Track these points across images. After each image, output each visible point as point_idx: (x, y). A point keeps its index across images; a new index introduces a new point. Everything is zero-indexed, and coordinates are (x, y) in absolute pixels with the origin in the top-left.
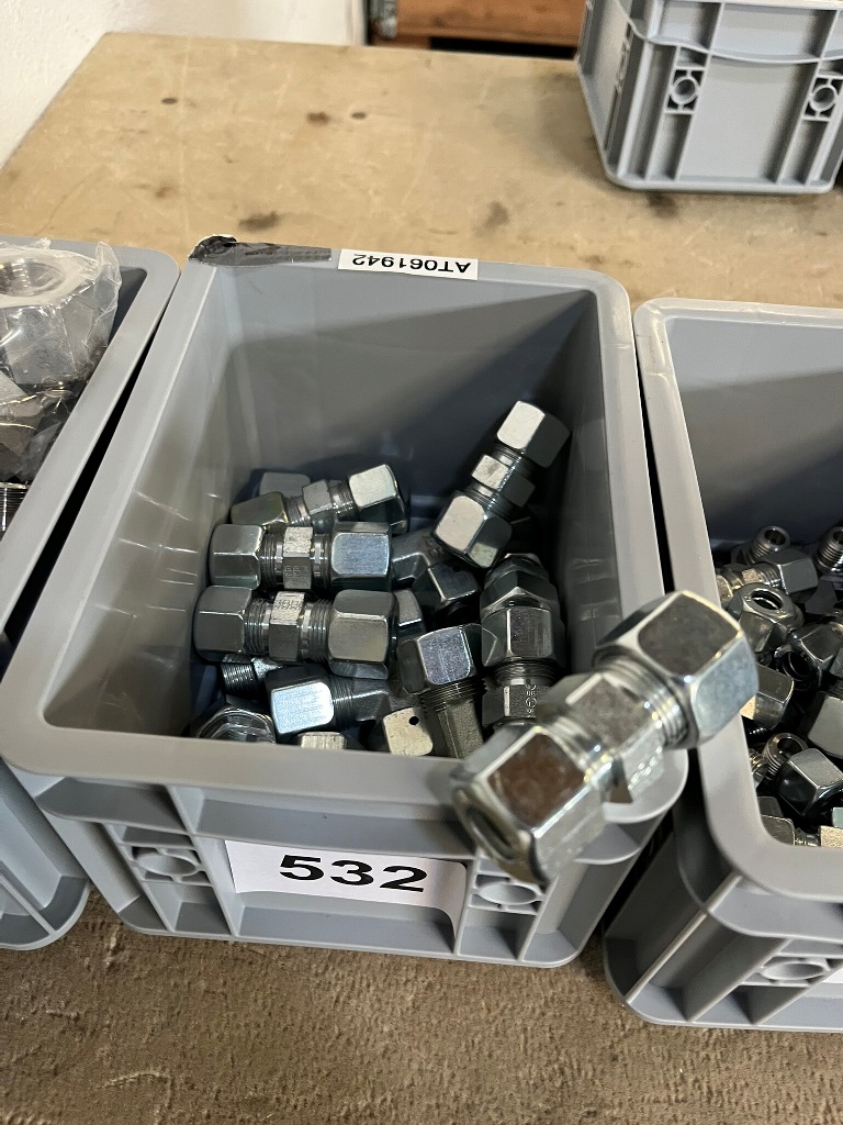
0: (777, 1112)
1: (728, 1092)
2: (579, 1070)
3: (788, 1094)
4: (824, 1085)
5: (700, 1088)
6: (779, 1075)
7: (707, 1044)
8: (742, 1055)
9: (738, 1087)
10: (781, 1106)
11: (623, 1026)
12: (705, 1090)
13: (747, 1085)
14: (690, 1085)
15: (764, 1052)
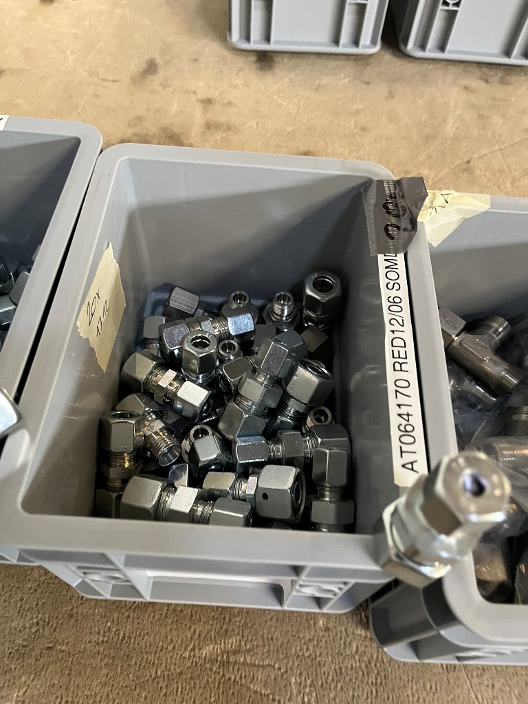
0: (161, 650)
1: (135, 637)
3: (171, 639)
4: (194, 633)
5: (119, 634)
6: (169, 628)
9: (142, 634)
12: (121, 636)
14: (113, 633)
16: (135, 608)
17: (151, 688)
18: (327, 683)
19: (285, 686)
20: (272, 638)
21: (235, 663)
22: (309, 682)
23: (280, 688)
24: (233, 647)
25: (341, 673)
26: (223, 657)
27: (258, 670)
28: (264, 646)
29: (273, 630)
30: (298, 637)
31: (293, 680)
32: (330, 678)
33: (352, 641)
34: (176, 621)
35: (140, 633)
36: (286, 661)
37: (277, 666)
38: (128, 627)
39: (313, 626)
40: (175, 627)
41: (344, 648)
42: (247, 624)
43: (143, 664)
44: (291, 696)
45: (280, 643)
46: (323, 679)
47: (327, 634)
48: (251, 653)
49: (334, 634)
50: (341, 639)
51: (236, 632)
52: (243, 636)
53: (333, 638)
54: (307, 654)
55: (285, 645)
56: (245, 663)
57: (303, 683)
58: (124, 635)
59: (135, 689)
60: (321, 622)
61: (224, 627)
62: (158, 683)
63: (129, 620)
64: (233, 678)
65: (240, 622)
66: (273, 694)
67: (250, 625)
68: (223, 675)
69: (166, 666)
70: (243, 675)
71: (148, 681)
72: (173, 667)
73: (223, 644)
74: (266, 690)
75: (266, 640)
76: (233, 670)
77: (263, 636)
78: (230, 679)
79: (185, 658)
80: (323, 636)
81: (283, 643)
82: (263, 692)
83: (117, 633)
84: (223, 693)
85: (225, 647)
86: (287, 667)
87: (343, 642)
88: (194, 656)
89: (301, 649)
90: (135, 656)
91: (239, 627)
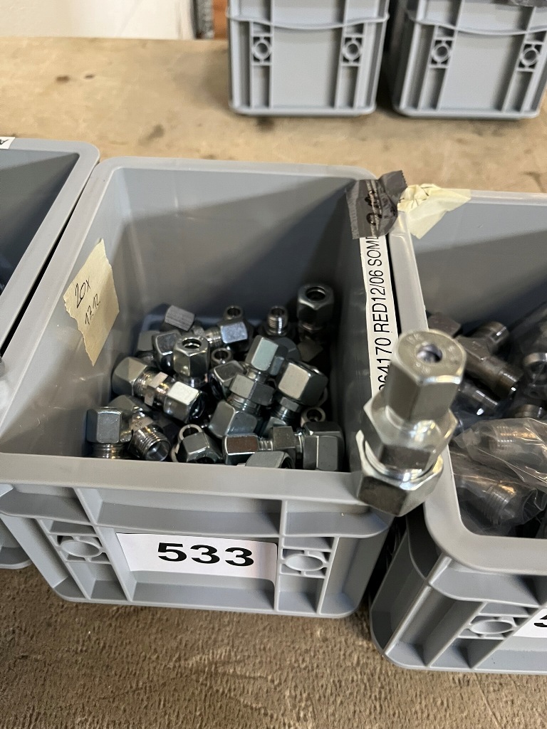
0: (144, 660)
1: (116, 647)
2: (25, 631)
3: (155, 649)
4: (181, 643)
5: (99, 643)
6: (153, 637)
7: (113, 616)
8: (134, 623)
9: (124, 643)
10: (148, 656)
11: (63, 606)
12: (102, 645)
13: (130, 642)
14: (93, 642)
15: (149, 622)
16: (118, 617)
17: (131, 701)
18: (325, 697)
19: (278, 700)
20: (264, 649)
21: (224, 674)
22: (305, 695)
23: (273, 702)
24: (222, 657)
25: (340, 686)
26: (210, 668)
27: (248, 683)
28: (257, 656)
29: (265, 640)
30: (294, 648)
31: (287, 693)
32: (329, 691)
33: (352, 652)
34: (161, 630)
35: (122, 643)
36: (280, 672)
37: (270, 678)
38: (110, 635)
39: (309, 636)
40: (160, 636)
41: (344, 659)
42: (237, 634)
43: (123, 675)
44: (285, 710)
45: (273, 654)
46: (321, 692)
47: (325, 645)
48: (242, 664)
49: (333, 645)
50: (340, 650)
51: (226, 641)
52: (233, 646)
53: (332, 649)
54: (303, 666)
55: (279, 656)
56: (234, 675)
57: (299, 697)
58: (105, 644)
59: (113, 702)
60: (318, 633)
61: (213, 637)
62: (139, 694)
63: (111, 629)
64: (221, 691)
65: (231, 631)
66: (265, 708)
67: (241, 635)
68: (211, 687)
69: (148, 678)
70: (233, 687)
71: (127, 693)
72: (155, 679)
73: (211, 655)
74: (258, 703)
75: (257, 651)
76: (222, 682)
77: (254, 646)
78: (217, 691)
79: (169, 668)
80: (321, 647)
81: (276, 654)
82: (254, 706)
83: (97, 642)
84: (210, 706)
85: (213, 658)
86: (280, 679)
87: (342, 653)
88: (180, 666)
89: (297, 661)
90: (115, 666)
91: (229, 637)
